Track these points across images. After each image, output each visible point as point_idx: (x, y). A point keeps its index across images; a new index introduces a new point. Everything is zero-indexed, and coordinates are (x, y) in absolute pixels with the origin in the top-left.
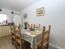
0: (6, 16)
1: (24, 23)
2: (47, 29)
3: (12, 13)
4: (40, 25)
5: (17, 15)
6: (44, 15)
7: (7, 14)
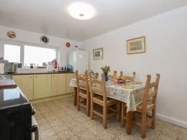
0: (55, 52)
1: (103, 69)
2: (153, 80)
3: (68, 45)
4: (134, 73)
5: (80, 49)
6: (145, 52)
7: (57, 48)
